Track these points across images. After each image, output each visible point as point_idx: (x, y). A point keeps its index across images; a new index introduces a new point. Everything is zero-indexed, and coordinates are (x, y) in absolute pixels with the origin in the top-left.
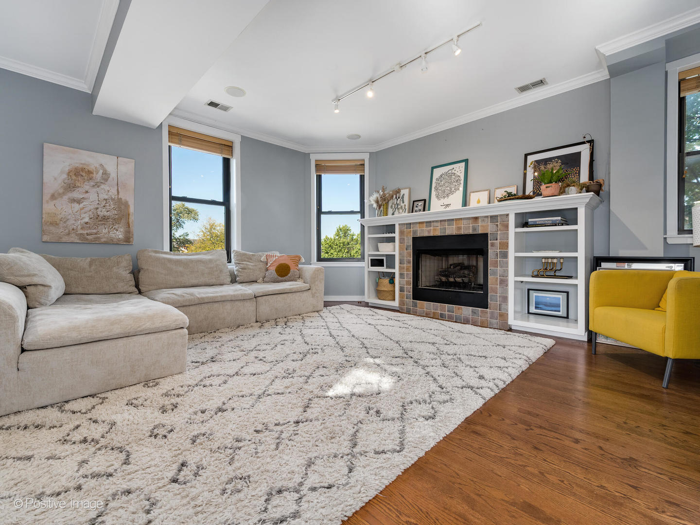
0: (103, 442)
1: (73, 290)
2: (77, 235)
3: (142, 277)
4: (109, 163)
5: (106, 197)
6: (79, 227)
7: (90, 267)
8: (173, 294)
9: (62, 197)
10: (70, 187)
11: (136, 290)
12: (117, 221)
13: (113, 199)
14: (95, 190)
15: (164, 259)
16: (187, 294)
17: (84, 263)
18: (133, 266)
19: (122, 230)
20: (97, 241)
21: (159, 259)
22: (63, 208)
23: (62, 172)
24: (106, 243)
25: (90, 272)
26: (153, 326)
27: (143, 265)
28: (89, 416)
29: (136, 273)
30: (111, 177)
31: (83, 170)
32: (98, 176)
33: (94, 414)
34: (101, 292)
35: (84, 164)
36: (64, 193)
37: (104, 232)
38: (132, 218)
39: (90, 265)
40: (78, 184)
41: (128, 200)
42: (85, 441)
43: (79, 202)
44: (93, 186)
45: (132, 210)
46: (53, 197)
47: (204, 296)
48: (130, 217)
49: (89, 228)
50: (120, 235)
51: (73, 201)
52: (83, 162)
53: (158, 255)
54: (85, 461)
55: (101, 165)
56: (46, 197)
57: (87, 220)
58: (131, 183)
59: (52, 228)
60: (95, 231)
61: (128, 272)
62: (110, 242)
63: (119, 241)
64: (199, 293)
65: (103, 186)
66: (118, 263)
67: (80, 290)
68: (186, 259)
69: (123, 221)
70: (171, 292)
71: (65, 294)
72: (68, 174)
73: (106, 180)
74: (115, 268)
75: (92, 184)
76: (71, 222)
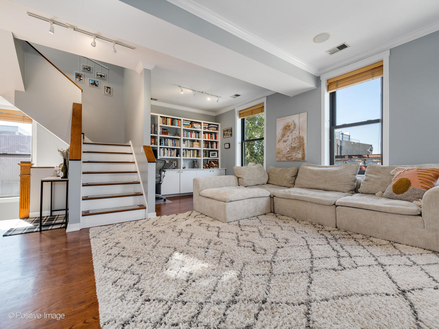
2: (285, 157)
4: (296, 119)
5: (295, 137)
6: (286, 153)
9: (281, 141)
10: (283, 135)
14: (291, 134)
20: (292, 160)
22: (282, 146)
24: (295, 161)
25: (278, 175)
30: (297, 125)
31: (287, 126)
32: (292, 127)
34: (278, 184)
37: (294, 154)
38: (305, 146)
39: (280, 171)
40: (286, 133)
41: (303, 136)
45: (305, 141)
49: (289, 154)
50: (300, 155)
51: (284, 141)
52: (287, 122)
55: (293, 121)
56: (277, 142)
57: (288, 150)
58: (305, 126)
59: (279, 155)
61: (291, 176)
63: (300, 159)
65: (294, 132)
66: (288, 171)
69: (301, 148)
73: (295, 128)
74: (286, 174)
75: (290, 131)
76: (284, 151)
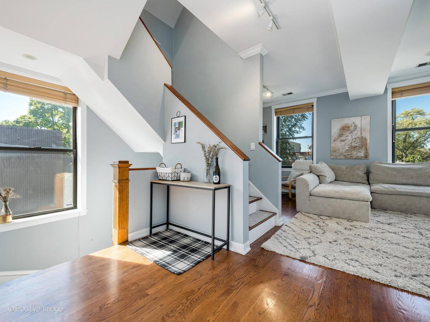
0: (322, 227)
1: (339, 179)
2: (343, 155)
3: (371, 176)
4: (357, 121)
5: (356, 137)
6: (344, 152)
7: (346, 170)
8: (383, 186)
9: (337, 140)
10: (341, 135)
11: (367, 182)
12: (361, 148)
13: (358, 138)
14: (350, 135)
15: (384, 167)
16: (391, 188)
17: (343, 167)
18: (367, 170)
19: (363, 152)
20: (351, 158)
21: (381, 167)
22: (338, 145)
23: (338, 130)
24: (355, 159)
25: (346, 172)
26: (352, 197)
27: (372, 170)
28: (323, 221)
29: (368, 173)
30: (358, 127)
31: (346, 127)
32: (352, 128)
33: (325, 221)
34: (350, 181)
35: (346, 124)
36: (338, 139)
37: (355, 153)
38: (368, 146)
39: (347, 168)
40: (344, 133)
41: (366, 137)
42: (318, 225)
43: (344, 141)
44: (350, 133)
45: (368, 141)
46: (335, 141)
47: (403, 190)
48: (368, 145)
49: (348, 152)
50: (362, 154)
51: (342, 141)
52: (346, 123)
53: (380, 165)
54: (315, 229)
55: (354, 123)
56: (332, 141)
57: (347, 149)
58: (368, 127)
59: (334, 153)
60: (350, 153)
61: (363, 173)
62: (357, 158)
63: (362, 157)
64: (401, 188)
65: (354, 132)
66: (359, 168)
67: (341, 179)
68: (400, 168)
69: (364, 147)
70: (383, 185)
71: (335, 180)
72: (340, 130)
73: (356, 129)
74: (356, 171)
76: (341, 150)
